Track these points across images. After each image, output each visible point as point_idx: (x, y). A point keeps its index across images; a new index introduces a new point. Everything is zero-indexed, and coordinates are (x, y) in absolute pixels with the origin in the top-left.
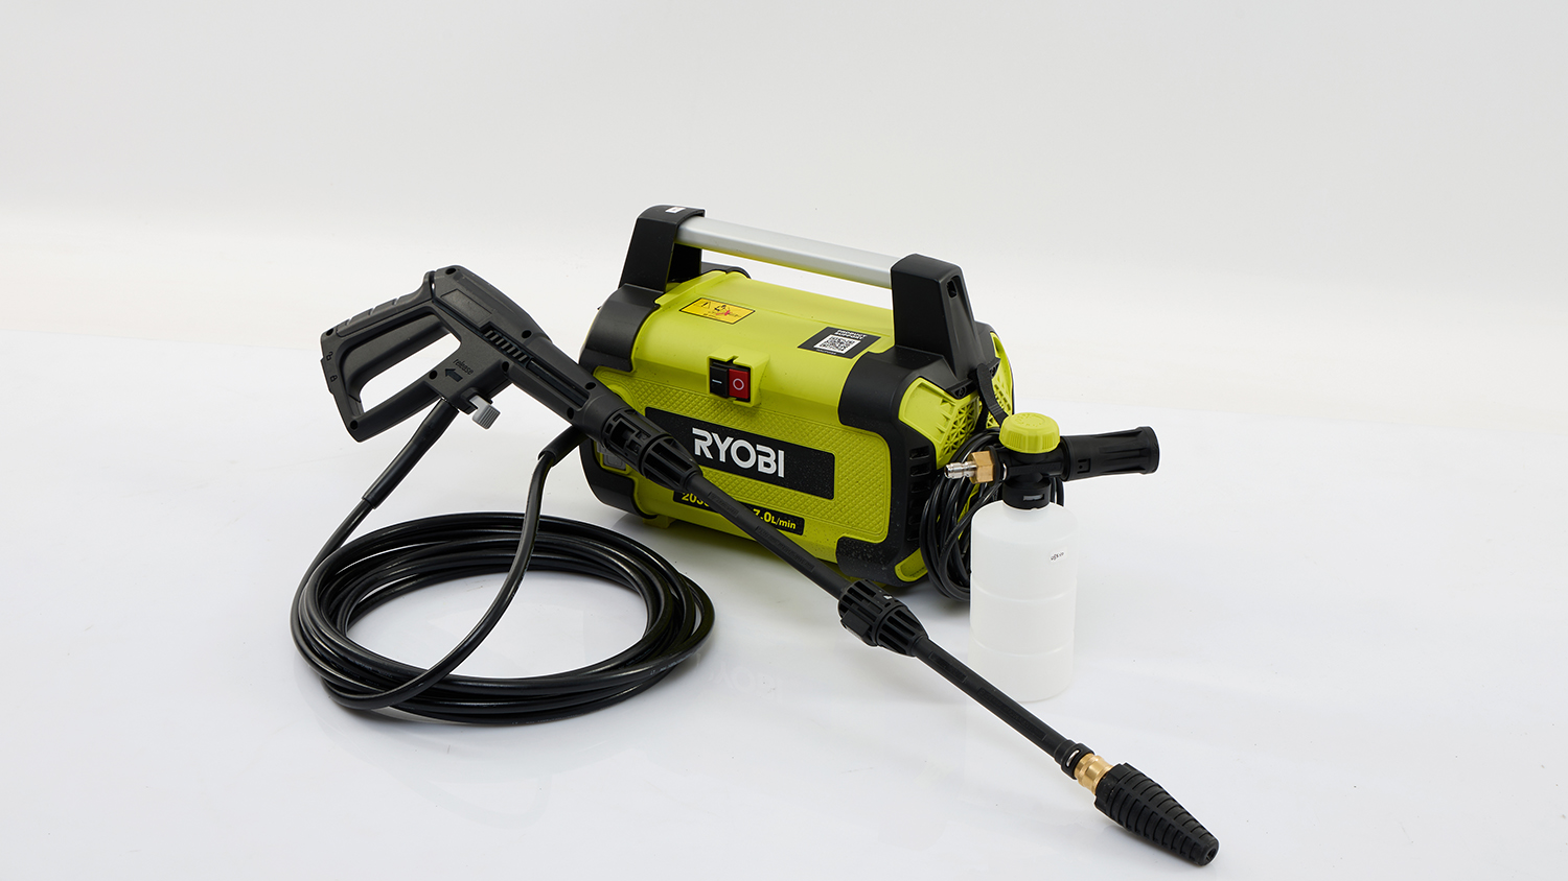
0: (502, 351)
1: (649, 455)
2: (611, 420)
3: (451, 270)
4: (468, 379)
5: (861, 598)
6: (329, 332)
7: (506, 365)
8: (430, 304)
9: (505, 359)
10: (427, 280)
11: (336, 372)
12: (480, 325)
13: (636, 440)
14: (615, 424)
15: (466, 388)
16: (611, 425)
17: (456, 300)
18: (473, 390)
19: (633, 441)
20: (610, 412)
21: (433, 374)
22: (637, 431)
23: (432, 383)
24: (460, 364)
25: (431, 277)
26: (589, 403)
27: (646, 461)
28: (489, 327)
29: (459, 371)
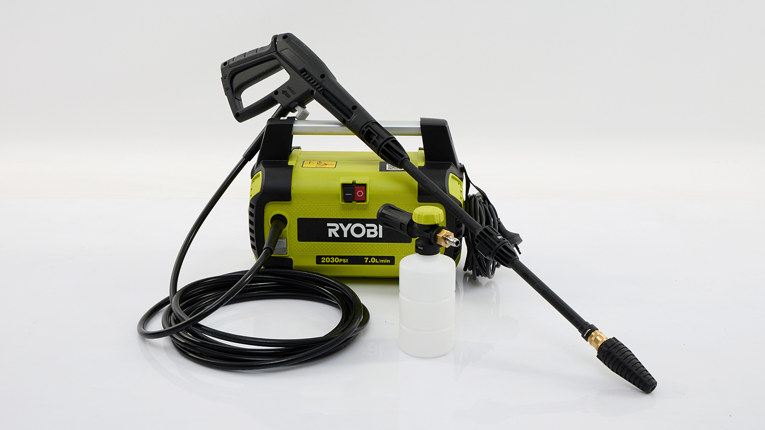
0: (310, 84)
1: (383, 149)
2: (364, 128)
3: (285, 36)
4: (293, 97)
5: (486, 237)
6: (225, 64)
7: (312, 92)
8: (274, 54)
9: (312, 88)
10: (273, 40)
11: (229, 86)
12: (300, 69)
13: (376, 140)
14: (366, 130)
15: (292, 102)
16: (364, 131)
17: (287, 53)
18: (297, 103)
19: (374, 141)
20: (364, 124)
21: (276, 92)
22: (377, 135)
23: (275, 97)
24: (289, 88)
25: (275, 38)
26: (353, 117)
27: (381, 152)
28: (304, 70)
29: (289, 92)
